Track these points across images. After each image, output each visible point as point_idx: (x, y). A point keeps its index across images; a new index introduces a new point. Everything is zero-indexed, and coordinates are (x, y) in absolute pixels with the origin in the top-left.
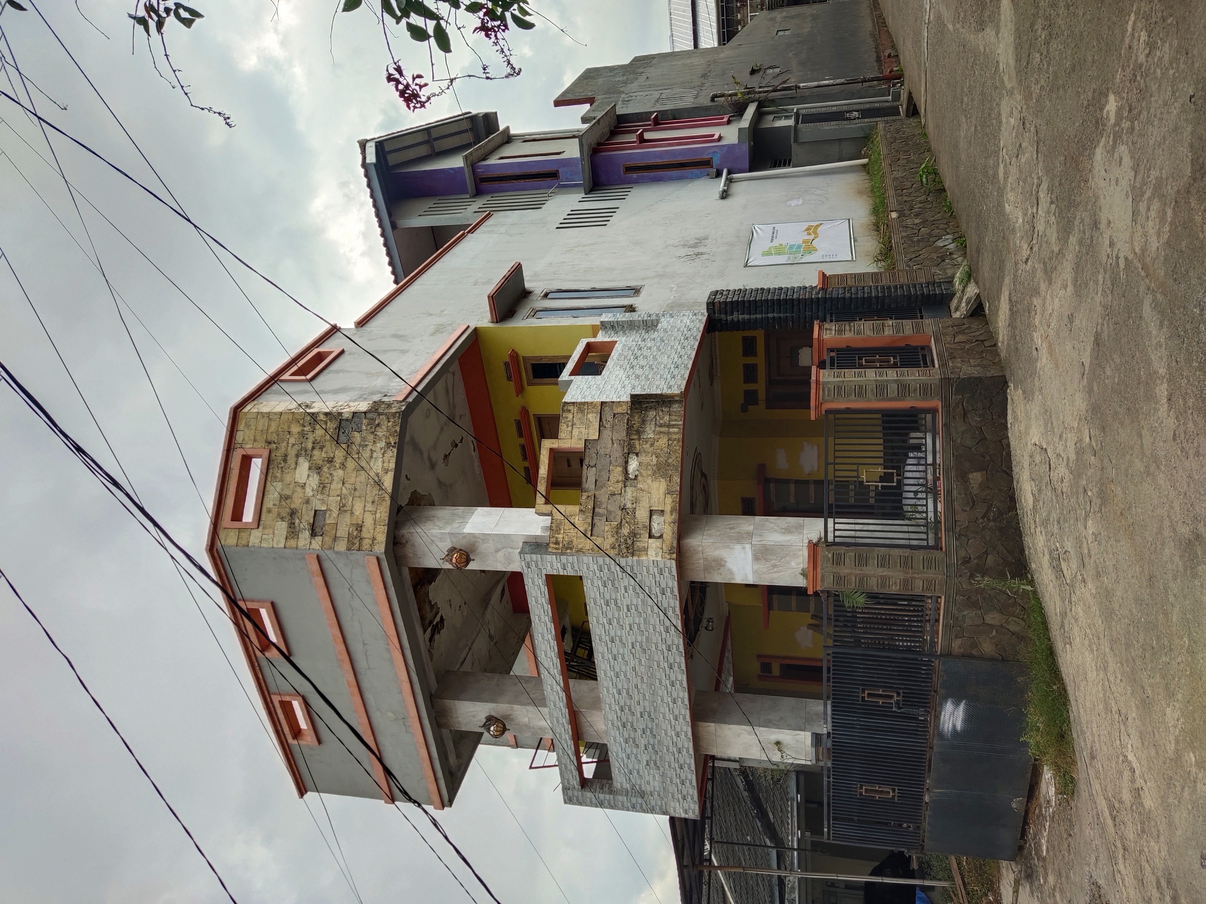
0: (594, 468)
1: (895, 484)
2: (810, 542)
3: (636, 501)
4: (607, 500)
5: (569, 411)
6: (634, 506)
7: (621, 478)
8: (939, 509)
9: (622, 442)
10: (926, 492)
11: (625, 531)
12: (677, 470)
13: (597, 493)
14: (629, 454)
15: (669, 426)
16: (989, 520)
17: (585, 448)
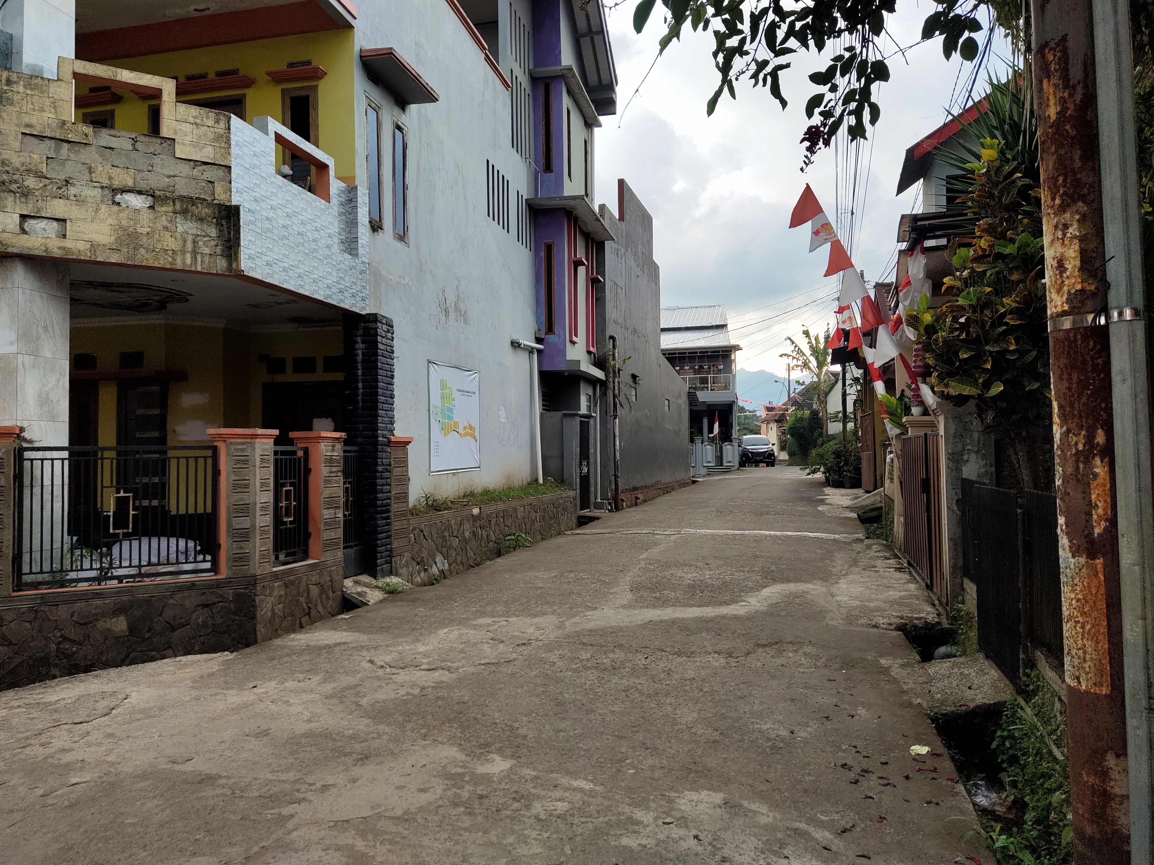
0: (131, 148)
1: (111, 531)
2: (22, 430)
3: (80, 201)
4: (82, 161)
5: (217, 122)
6: (72, 198)
7: (116, 184)
8: (80, 584)
9: (171, 189)
10: (101, 569)
11: (31, 182)
12: (128, 259)
13: (93, 148)
14: (153, 196)
15: (194, 253)
16: (59, 643)
17: (163, 138)
